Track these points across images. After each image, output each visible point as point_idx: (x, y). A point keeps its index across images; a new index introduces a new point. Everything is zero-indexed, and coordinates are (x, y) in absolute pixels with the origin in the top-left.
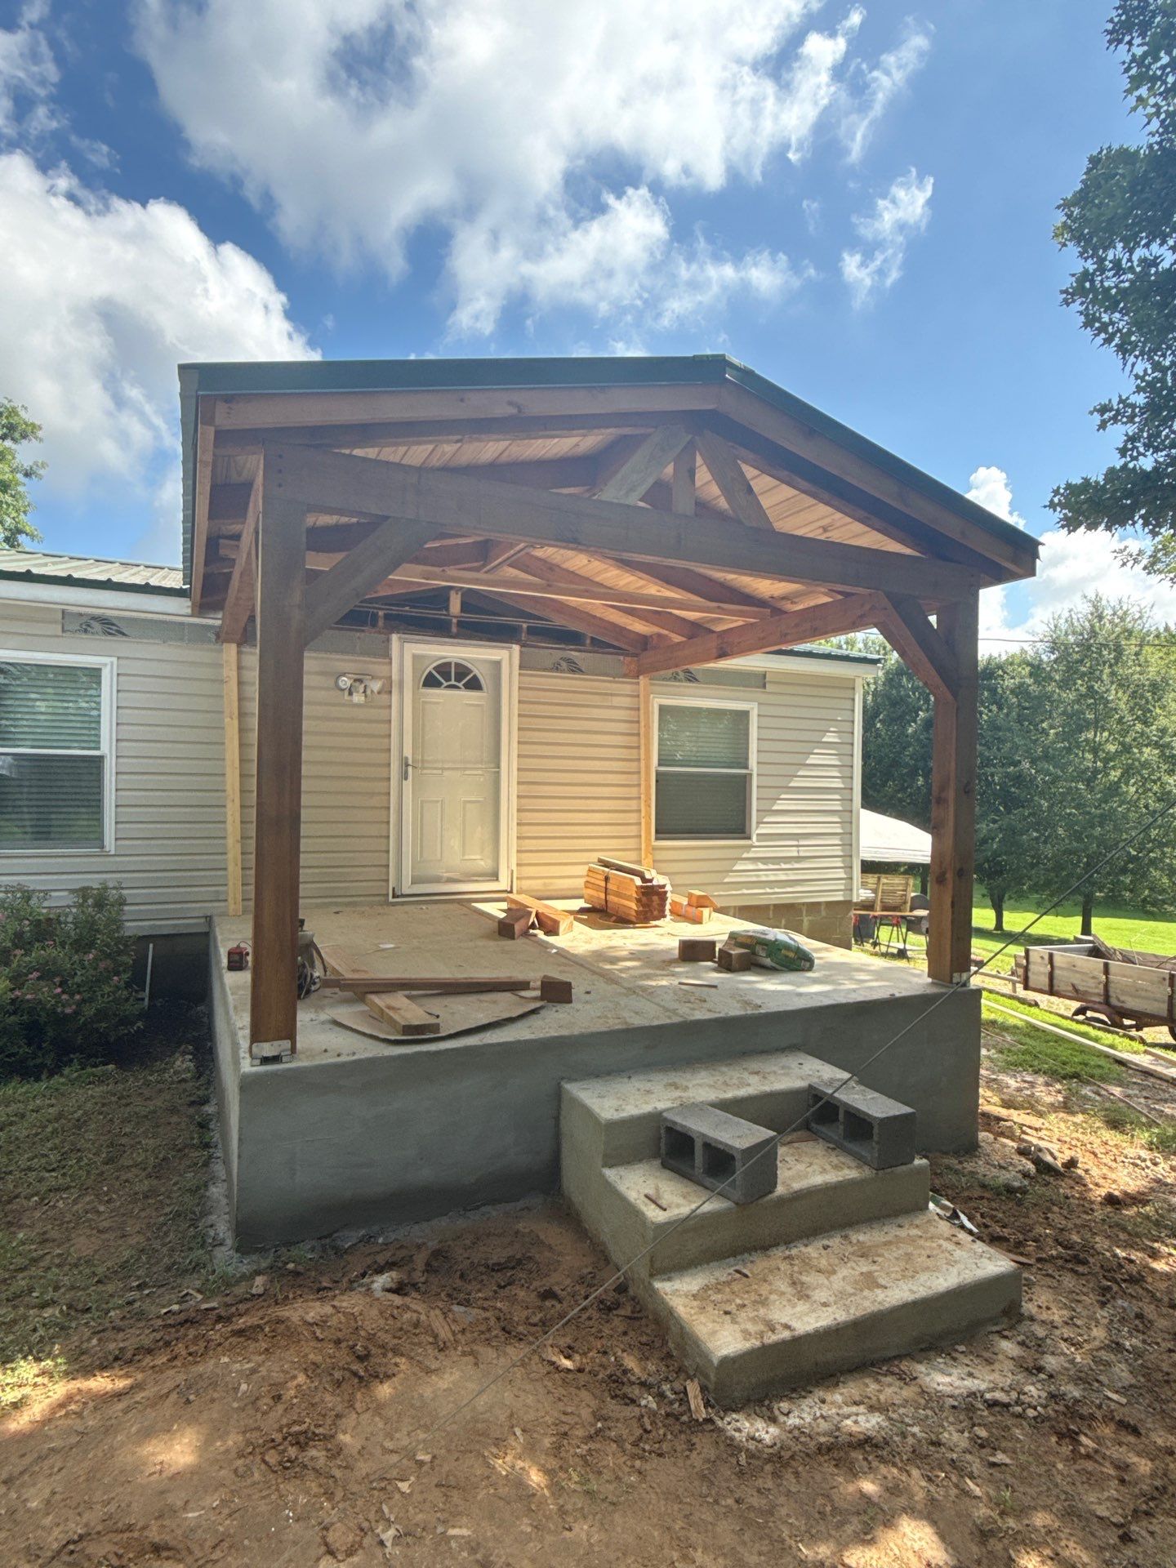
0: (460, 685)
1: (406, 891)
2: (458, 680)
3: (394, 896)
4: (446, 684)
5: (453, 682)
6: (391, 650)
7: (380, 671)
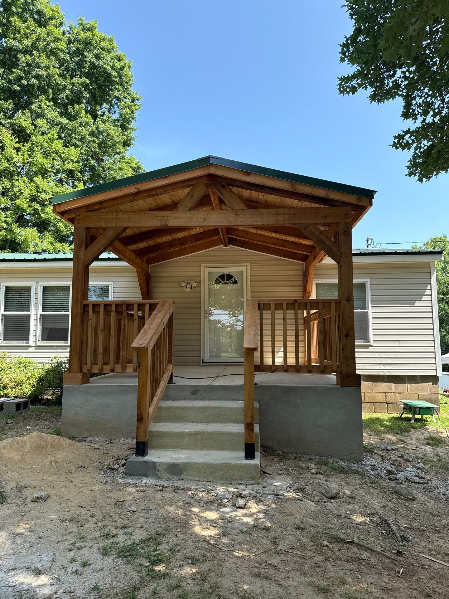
0: (229, 282)
5: (226, 281)
6: (200, 271)
7: (197, 279)
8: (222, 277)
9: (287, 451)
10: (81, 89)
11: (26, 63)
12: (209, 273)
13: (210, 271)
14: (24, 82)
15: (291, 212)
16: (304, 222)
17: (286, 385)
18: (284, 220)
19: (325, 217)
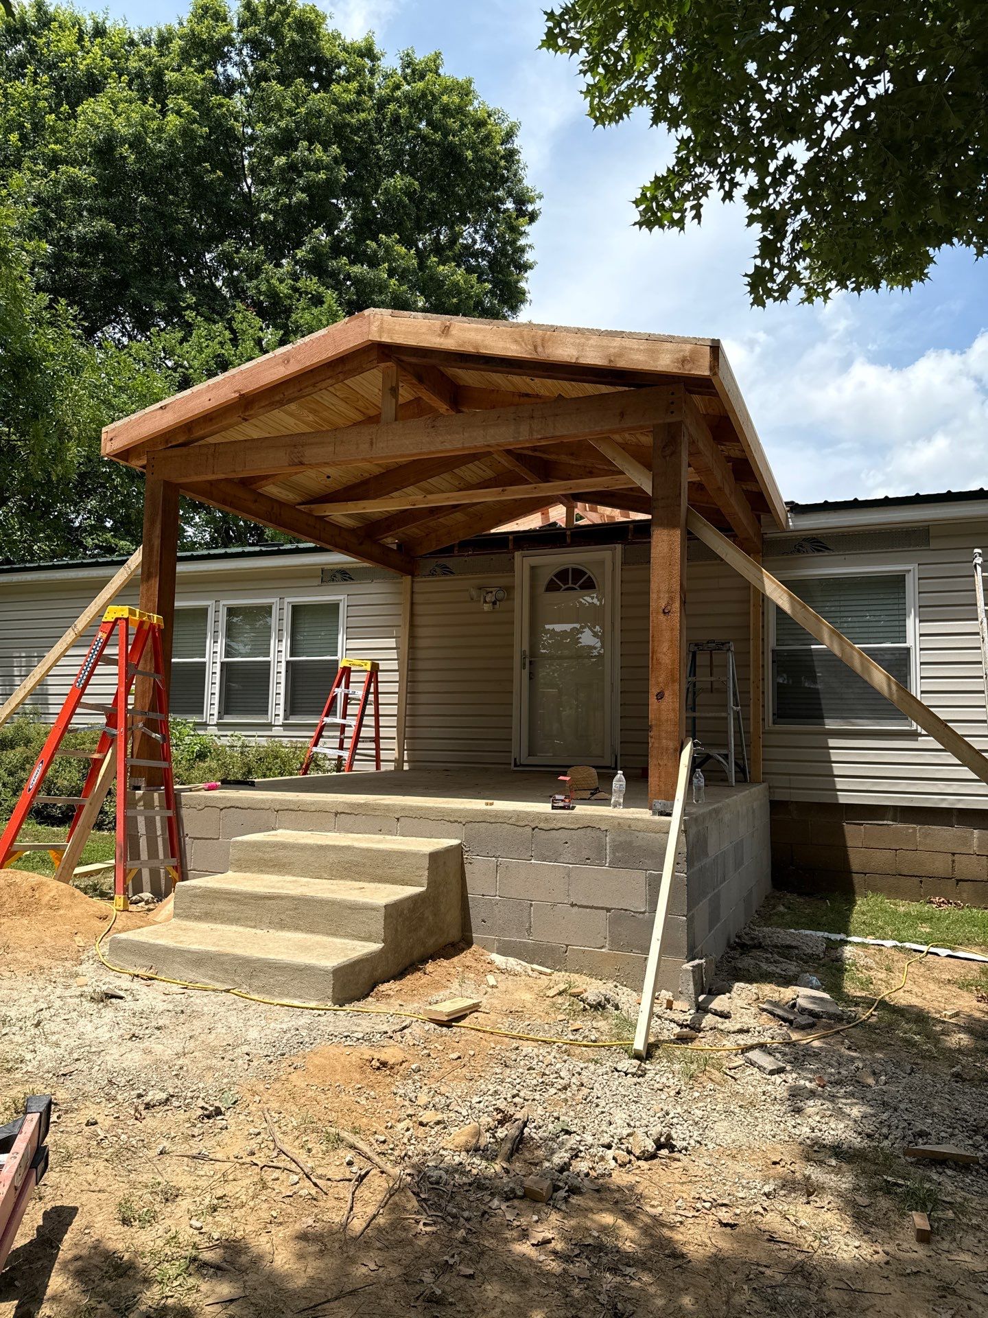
1: (524, 761)
2: (575, 581)
3: (516, 765)
4: (564, 587)
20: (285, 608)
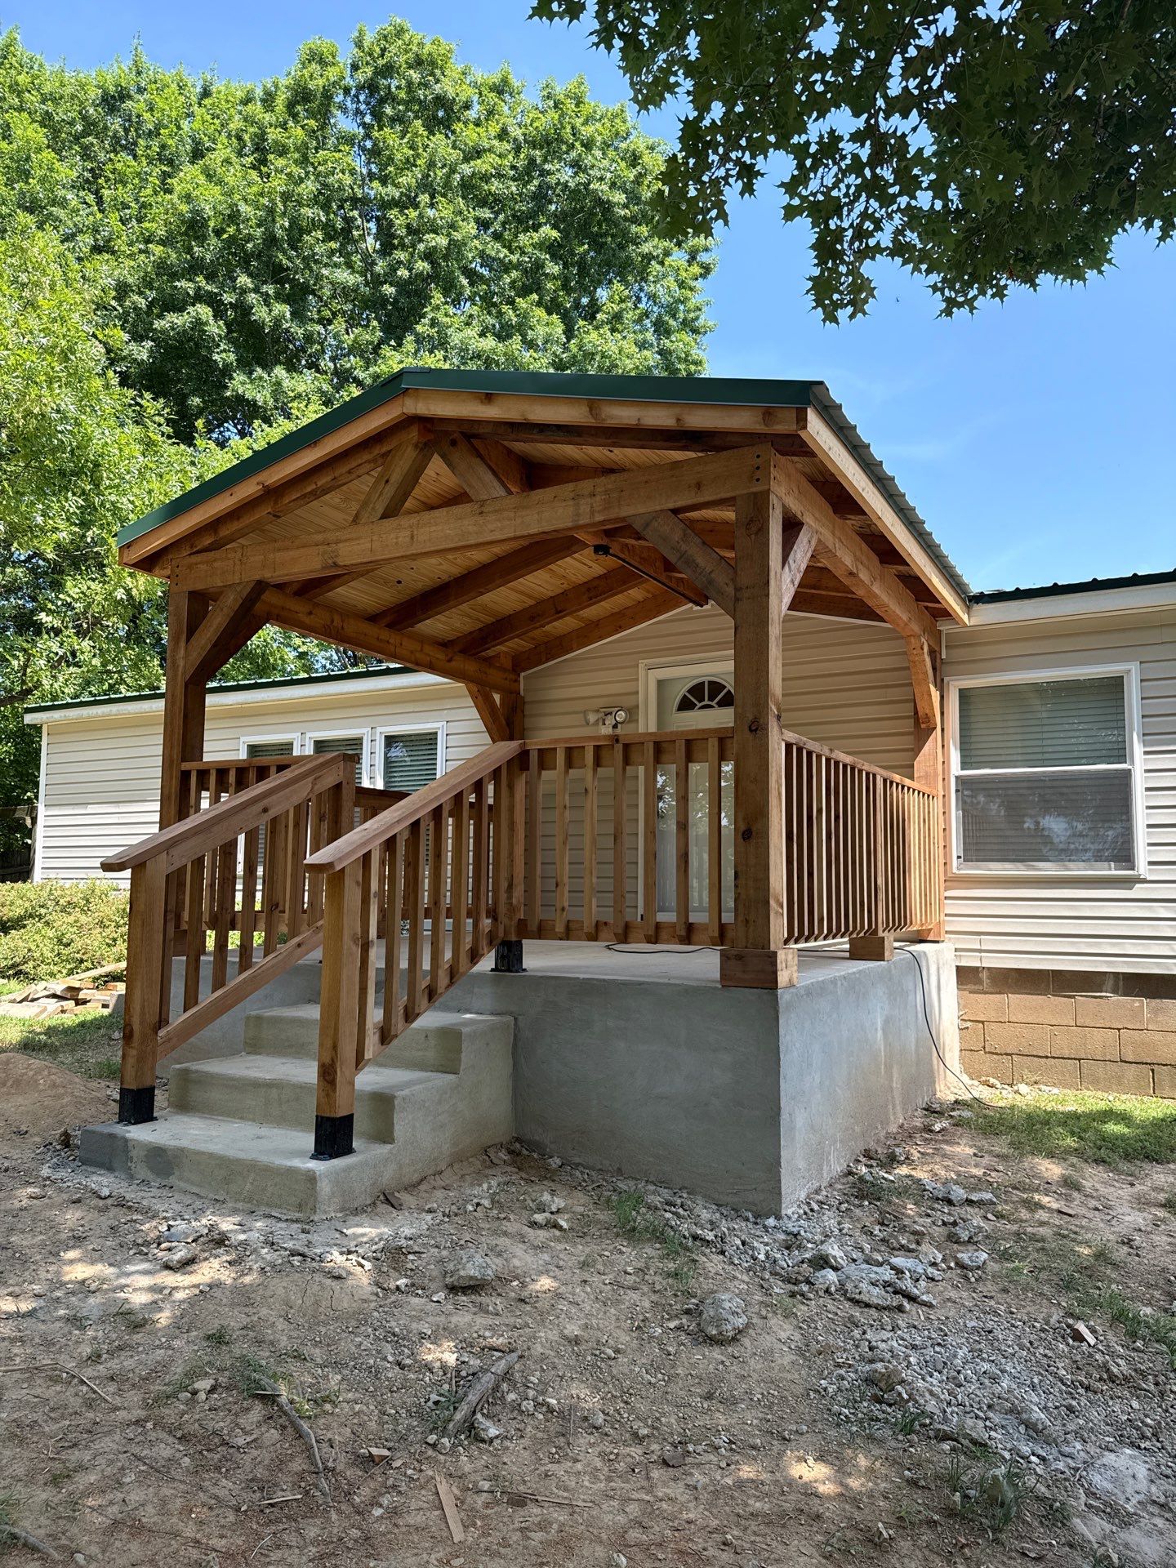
0: (713, 704)
2: (713, 697)
4: (699, 705)
5: (706, 702)
6: (637, 680)
7: (628, 702)
8: (697, 690)
9: (577, 1160)
10: (538, 258)
11: (408, 226)
12: (661, 684)
13: (661, 677)
14: (403, 273)
15: (610, 486)
16: (642, 511)
17: (582, 976)
18: (592, 513)
19: (699, 486)
20: (378, 738)
